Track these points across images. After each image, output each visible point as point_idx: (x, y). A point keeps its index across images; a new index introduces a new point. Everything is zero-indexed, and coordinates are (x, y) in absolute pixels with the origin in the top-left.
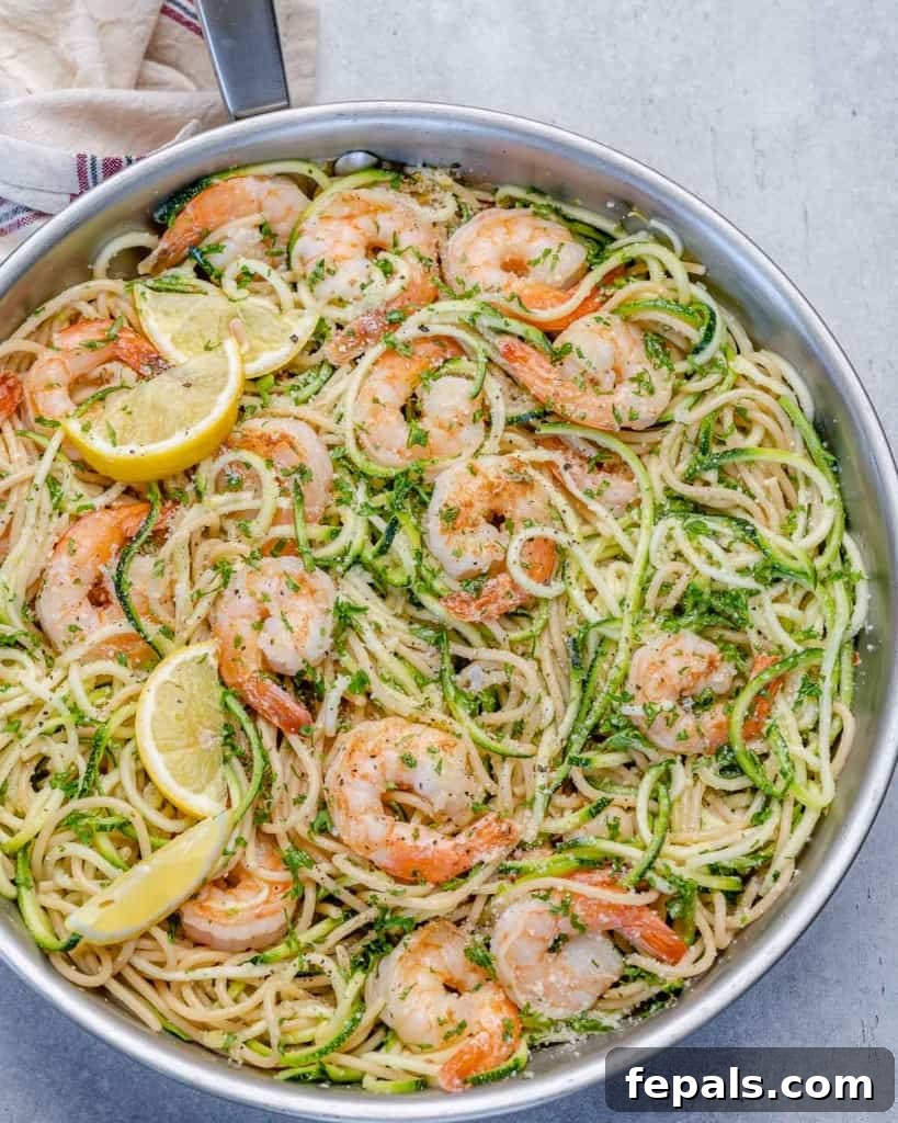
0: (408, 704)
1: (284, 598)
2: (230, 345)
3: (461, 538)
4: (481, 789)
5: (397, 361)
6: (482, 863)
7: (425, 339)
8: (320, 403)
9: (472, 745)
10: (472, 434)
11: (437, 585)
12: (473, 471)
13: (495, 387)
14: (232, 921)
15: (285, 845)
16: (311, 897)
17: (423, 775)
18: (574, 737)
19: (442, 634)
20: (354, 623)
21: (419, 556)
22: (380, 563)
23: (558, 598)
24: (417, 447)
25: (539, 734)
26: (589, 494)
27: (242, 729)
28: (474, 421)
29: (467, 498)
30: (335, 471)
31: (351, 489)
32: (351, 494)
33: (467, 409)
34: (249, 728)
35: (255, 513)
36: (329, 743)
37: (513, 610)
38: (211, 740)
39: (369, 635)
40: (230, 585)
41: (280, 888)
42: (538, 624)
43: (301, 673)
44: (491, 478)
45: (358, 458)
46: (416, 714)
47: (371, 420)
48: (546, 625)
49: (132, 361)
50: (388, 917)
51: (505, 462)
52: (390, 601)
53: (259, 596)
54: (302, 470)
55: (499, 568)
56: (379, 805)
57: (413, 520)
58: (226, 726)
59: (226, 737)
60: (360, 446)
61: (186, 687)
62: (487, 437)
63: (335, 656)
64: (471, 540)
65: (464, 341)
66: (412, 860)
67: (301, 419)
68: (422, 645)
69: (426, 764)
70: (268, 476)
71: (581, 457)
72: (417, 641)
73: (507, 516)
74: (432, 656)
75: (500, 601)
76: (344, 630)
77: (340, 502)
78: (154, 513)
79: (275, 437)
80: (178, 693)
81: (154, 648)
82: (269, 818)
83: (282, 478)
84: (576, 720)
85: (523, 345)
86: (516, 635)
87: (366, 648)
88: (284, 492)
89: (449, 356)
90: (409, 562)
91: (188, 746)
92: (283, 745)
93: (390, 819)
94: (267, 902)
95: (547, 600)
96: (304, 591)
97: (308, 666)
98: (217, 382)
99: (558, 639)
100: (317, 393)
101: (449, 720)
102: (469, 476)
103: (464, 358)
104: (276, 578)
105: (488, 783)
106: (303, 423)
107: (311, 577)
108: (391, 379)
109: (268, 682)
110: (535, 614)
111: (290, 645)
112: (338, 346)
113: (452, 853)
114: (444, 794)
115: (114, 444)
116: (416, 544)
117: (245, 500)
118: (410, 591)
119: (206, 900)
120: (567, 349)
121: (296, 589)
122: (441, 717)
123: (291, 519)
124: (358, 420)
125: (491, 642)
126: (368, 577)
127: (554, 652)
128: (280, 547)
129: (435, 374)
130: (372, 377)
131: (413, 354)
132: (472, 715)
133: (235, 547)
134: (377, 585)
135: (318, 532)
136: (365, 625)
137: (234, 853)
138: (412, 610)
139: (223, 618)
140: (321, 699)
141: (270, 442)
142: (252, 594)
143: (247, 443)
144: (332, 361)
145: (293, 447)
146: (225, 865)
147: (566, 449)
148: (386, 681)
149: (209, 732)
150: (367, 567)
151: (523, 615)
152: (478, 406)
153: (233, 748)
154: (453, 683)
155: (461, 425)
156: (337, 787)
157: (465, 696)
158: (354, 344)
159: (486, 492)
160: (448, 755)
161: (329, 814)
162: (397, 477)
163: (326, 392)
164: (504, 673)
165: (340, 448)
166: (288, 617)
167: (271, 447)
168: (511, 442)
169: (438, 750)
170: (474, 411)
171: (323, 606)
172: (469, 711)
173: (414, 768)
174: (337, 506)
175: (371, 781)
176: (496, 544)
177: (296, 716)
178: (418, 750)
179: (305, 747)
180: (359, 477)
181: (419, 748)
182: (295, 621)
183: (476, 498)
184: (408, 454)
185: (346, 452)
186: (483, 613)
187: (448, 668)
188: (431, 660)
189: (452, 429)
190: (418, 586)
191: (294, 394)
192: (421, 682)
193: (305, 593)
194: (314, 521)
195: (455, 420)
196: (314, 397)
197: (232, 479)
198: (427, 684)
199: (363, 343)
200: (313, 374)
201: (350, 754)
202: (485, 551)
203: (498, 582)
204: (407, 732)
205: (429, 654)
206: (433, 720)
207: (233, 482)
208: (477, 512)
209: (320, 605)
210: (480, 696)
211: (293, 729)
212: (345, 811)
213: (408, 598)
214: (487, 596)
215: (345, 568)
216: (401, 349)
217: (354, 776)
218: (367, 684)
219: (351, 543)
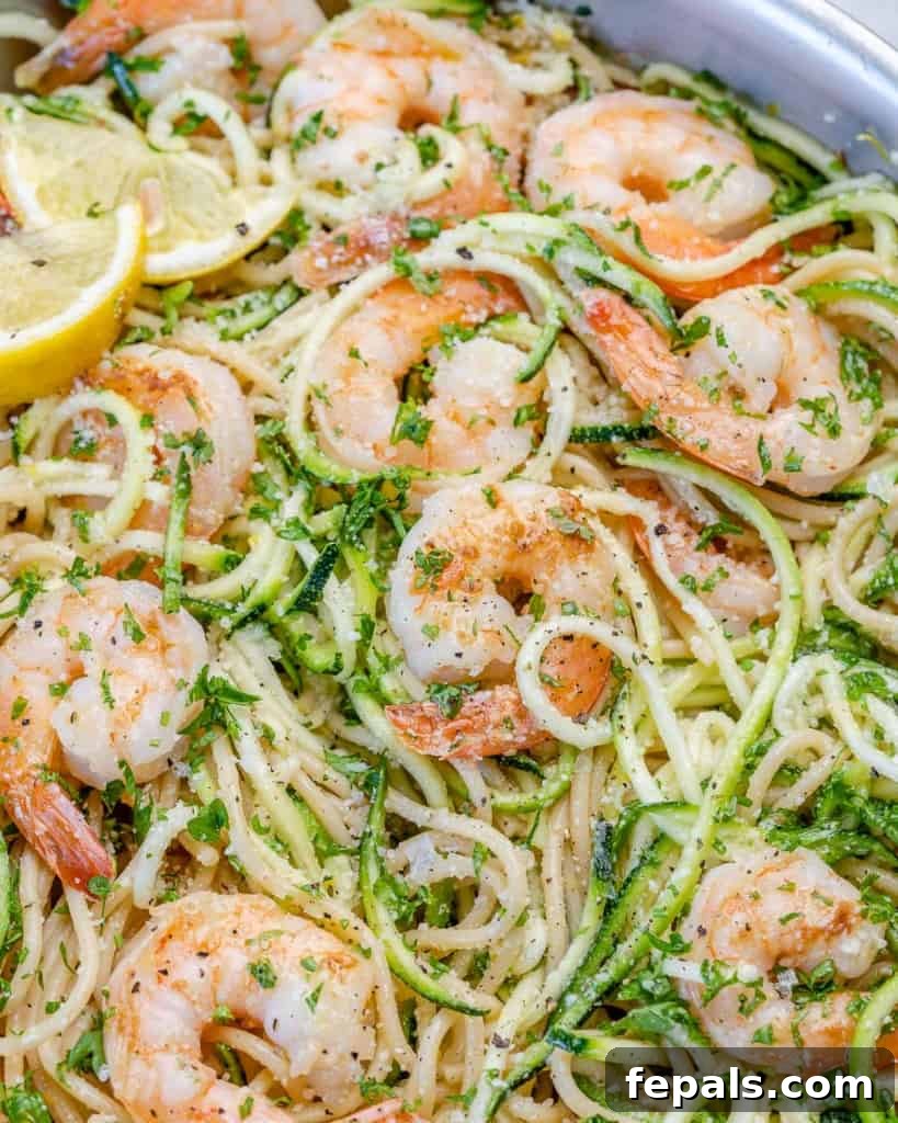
0: (287, 879)
1: (116, 650)
2: (129, 215)
3: (445, 606)
4: (385, 1057)
5: (404, 299)
7: (465, 274)
8: (259, 344)
9: (386, 975)
10: (509, 444)
11: (388, 684)
12: (493, 500)
13: (564, 371)
15: (14, 1079)
17: (284, 1007)
18: (571, 998)
19: (379, 772)
20: (229, 719)
21: (367, 628)
22: (299, 625)
23: (596, 751)
24: (407, 443)
25: (511, 982)
26: (689, 583)
28: (516, 423)
29: (472, 541)
30: (259, 459)
31: (279, 495)
32: (277, 505)
33: (507, 396)
35: (103, 502)
36: (137, 919)
37: (511, 752)
39: (249, 743)
40: (30, 611)
42: (551, 787)
43: (115, 787)
44: (523, 519)
45: (302, 444)
46: (300, 898)
47: (339, 384)
48: (566, 793)
51: (553, 498)
52: (305, 700)
53: (74, 638)
54: (198, 442)
55: (499, 675)
56: (193, 1043)
57: (372, 566)
60: (310, 425)
62: (532, 455)
63: (182, 769)
64: (459, 613)
65: (533, 292)
67: (223, 364)
68: (342, 784)
69: (293, 987)
70: (139, 443)
71: (690, 523)
72: (333, 775)
73: (537, 589)
74: (354, 807)
75: (489, 729)
76: (208, 728)
77: (256, 513)
79: (164, 376)
83: (162, 449)
84: (581, 969)
85: (627, 309)
86: (508, 799)
87: (237, 766)
88: (160, 475)
89: (498, 309)
90: (347, 635)
92: (57, 908)
93: (208, 1073)
95: (575, 751)
96: (151, 643)
97: (128, 774)
98: (85, 266)
99: (580, 821)
100: (260, 328)
101: (359, 922)
102: (483, 506)
103: (523, 317)
104: (112, 614)
106: (225, 370)
107: (170, 620)
108: (389, 325)
109: (55, 789)
110: (549, 771)
111: (104, 731)
112: (314, 255)
114: (314, 1048)
116: (369, 608)
117: (92, 479)
118: (342, 688)
120: (702, 328)
121: (138, 636)
122: (341, 910)
123: (162, 522)
124: (317, 382)
125: (459, 801)
126: (274, 649)
127: (568, 844)
128: (137, 567)
129: (470, 332)
130: (357, 316)
131: (440, 293)
132: (402, 925)
133: (62, 552)
134: (289, 669)
135: (205, 553)
136: (246, 726)
138: (338, 723)
140: (139, 839)
141: (156, 385)
142: (64, 633)
143: (118, 381)
144: (299, 282)
145: (191, 399)
147: (666, 503)
148: (261, 831)
150: (274, 630)
151: (527, 768)
152: (528, 398)
154: (380, 860)
155: (492, 423)
156: (126, 994)
157: (395, 887)
158: (343, 259)
159: (506, 539)
160: (335, 981)
161: (101, 1041)
162: (360, 487)
163: (275, 329)
164: (470, 860)
165: (275, 423)
166: (111, 682)
167: (156, 393)
168: (573, 470)
169: (320, 968)
170: (519, 405)
171: (178, 674)
172: (395, 916)
173: (268, 990)
174: (250, 518)
175: (188, 998)
176: (503, 631)
177: (88, 859)
178: (285, 958)
179: (91, 914)
180: (299, 476)
181: (288, 955)
182: (123, 691)
183: (485, 546)
184: (390, 452)
185: (284, 431)
186: (456, 746)
187: (375, 835)
188: (350, 813)
189: (474, 427)
190: (358, 681)
191: (222, 323)
192: (325, 848)
193: (152, 646)
194: (202, 534)
195: (484, 412)
196: (254, 333)
197: (80, 439)
198: (335, 853)
199: (359, 261)
200: (263, 296)
201: (163, 941)
202: (481, 638)
203: (493, 698)
204: (273, 925)
205: (348, 802)
206: (327, 916)
207: (82, 445)
208: (483, 570)
209: (171, 671)
210: (422, 893)
211: (77, 881)
212: (128, 1039)
213: (339, 699)
214: (469, 718)
215: (234, 622)
216: (418, 281)
217: (160, 981)
218: (224, 828)
219: (255, 582)
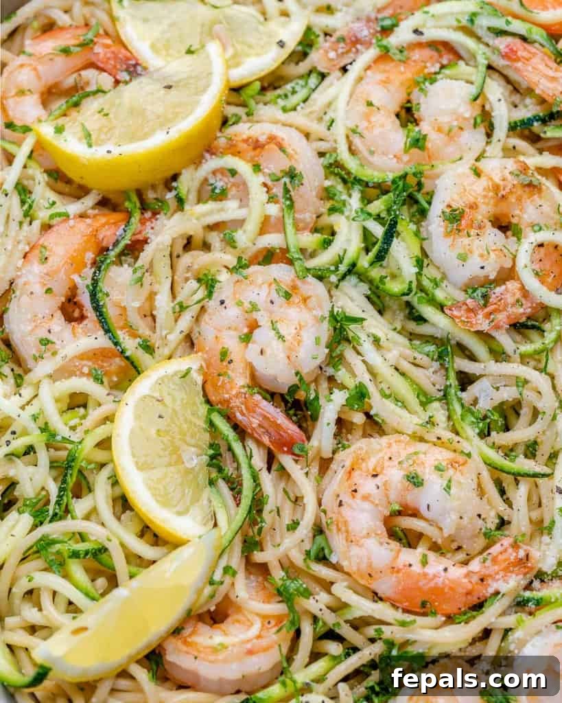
0: (410, 421)
1: (275, 307)
2: (213, 48)
3: (466, 241)
4: (493, 514)
5: (389, 66)
6: (497, 593)
7: (420, 45)
8: (308, 110)
9: (482, 465)
10: (473, 139)
11: (440, 295)
12: (478, 173)
13: (496, 91)
14: (221, 657)
15: (278, 574)
16: (307, 630)
17: (431, 495)
19: (446, 348)
20: (351, 335)
21: (420, 264)
22: (375, 273)
24: (415, 151)
25: (554, 456)
27: (230, 449)
28: (475, 125)
29: (472, 199)
30: (326, 178)
31: (344, 197)
32: (344, 203)
33: (469, 112)
34: (237, 447)
35: (240, 223)
36: (325, 465)
37: (523, 320)
38: (195, 459)
39: (367, 347)
40: (215, 295)
41: (273, 623)
42: (551, 336)
43: (294, 389)
44: (497, 180)
45: (352, 164)
46: (421, 431)
47: (365, 124)
48: (558, 338)
49: (109, 67)
50: (394, 653)
51: (511, 164)
52: (388, 314)
53: (247, 305)
54: (292, 174)
55: (508, 274)
56: (382, 530)
57: (413, 227)
58: (211, 446)
59: (212, 457)
60: (352, 151)
61: (168, 400)
62: (488, 143)
63: (330, 371)
64: (476, 243)
65: (462, 45)
66: (419, 589)
67: (291, 126)
68: (424, 360)
69: (434, 483)
70: (255, 182)
72: (419, 356)
73: (514, 221)
74: (436, 372)
75: (509, 309)
76: (339, 343)
77: (333, 210)
78: (133, 220)
79: (263, 139)
80: (160, 408)
81: (132, 363)
82: (259, 546)
83: (269, 183)
85: (526, 45)
86: (527, 348)
87: (364, 361)
88: (272, 199)
89: (445, 62)
90: (409, 270)
91: (170, 465)
92: (275, 467)
93: (395, 545)
94: (259, 637)
95: (559, 311)
96: (295, 299)
97: (301, 379)
98: (199, 83)
100: (305, 101)
101: (457, 438)
102: (473, 178)
103: (461, 63)
104: (265, 287)
105: (502, 507)
106: (293, 129)
107: (304, 283)
108: (385, 82)
109: (258, 397)
110: (546, 326)
111: (282, 356)
112: (327, 52)
113: (465, 581)
114: (454, 516)
115: (90, 146)
116: (418, 252)
117: (230, 209)
118: (408, 304)
119: (190, 635)
121: (288, 296)
122: (447, 435)
123: (280, 227)
124: (351, 125)
125: (499, 355)
126: (365, 288)
128: (268, 257)
129: (432, 78)
130: (363, 82)
131: (408, 59)
132: (484, 434)
133: (220, 257)
134: (375, 299)
135: (310, 240)
136: (363, 337)
137: (222, 583)
138: (412, 326)
139: (207, 331)
140: (315, 418)
141: (257, 145)
142: (240, 304)
143: (233, 149)
144: (321, 69)
145: (282, 149)
146: (212, 596)
148: (387, 397)
149: (193, 449)
150: (363, 277)
151: (534, 327)
152: (478, 111)
153: (220, 470)
154: (460, 400)
155: (461, 129)
156: (336, 508)
157: (472, 413)
158: (344, 50)
159: (491, 194)
160: (458, 474)
161: (326, 539)
162: (394, 182)
163: (315, 100)
164: (515, 388)
165: (331, 155)
166: (279, 326)
167: (258, 150)
168: (514, 147)
169: (448, 468)
170: (474, 115)
171: (319, 313)
172: (477, 431)
173: (420, 488)
174: (329, 215)
175: (373, 503)
176: (503, 248)
177: (289, 434)
178: (424, 468)
179: (299, 467)
180: (353, 184)
181: (426, 465)
182: (287, 330)
183: (480, 200)
184: (406, 158)
185: (339, 158)
186: (492, 321)
187: (453, 385)
188: (434, 376)
189: (451, 134)
190: (419, 297)
191: (281, 102)
192: (424, 400)
193: (297, 301)
194: (304, 229)
195: (455, 123)
196: (302, 104)
197: (215, 188)
198: (431, 402)
199: (354, 50)
200: (301, 82)
201: (350, 473)
202: (492, 255)
203: (506, 289)
204: (412, 450)
205: (432, 370)
206: (439, 438)
207: (217, 191)
208: (483, 215)
209: (314, 312)
210: (489, 414)
211: (285, 449)
212: (345, 535)
213: (407, 311)
214: (495, 304)
215: (339, 277)
216: (394, 54)
217: (354, 497)
218: (366, 400)
219: (345, 251)
